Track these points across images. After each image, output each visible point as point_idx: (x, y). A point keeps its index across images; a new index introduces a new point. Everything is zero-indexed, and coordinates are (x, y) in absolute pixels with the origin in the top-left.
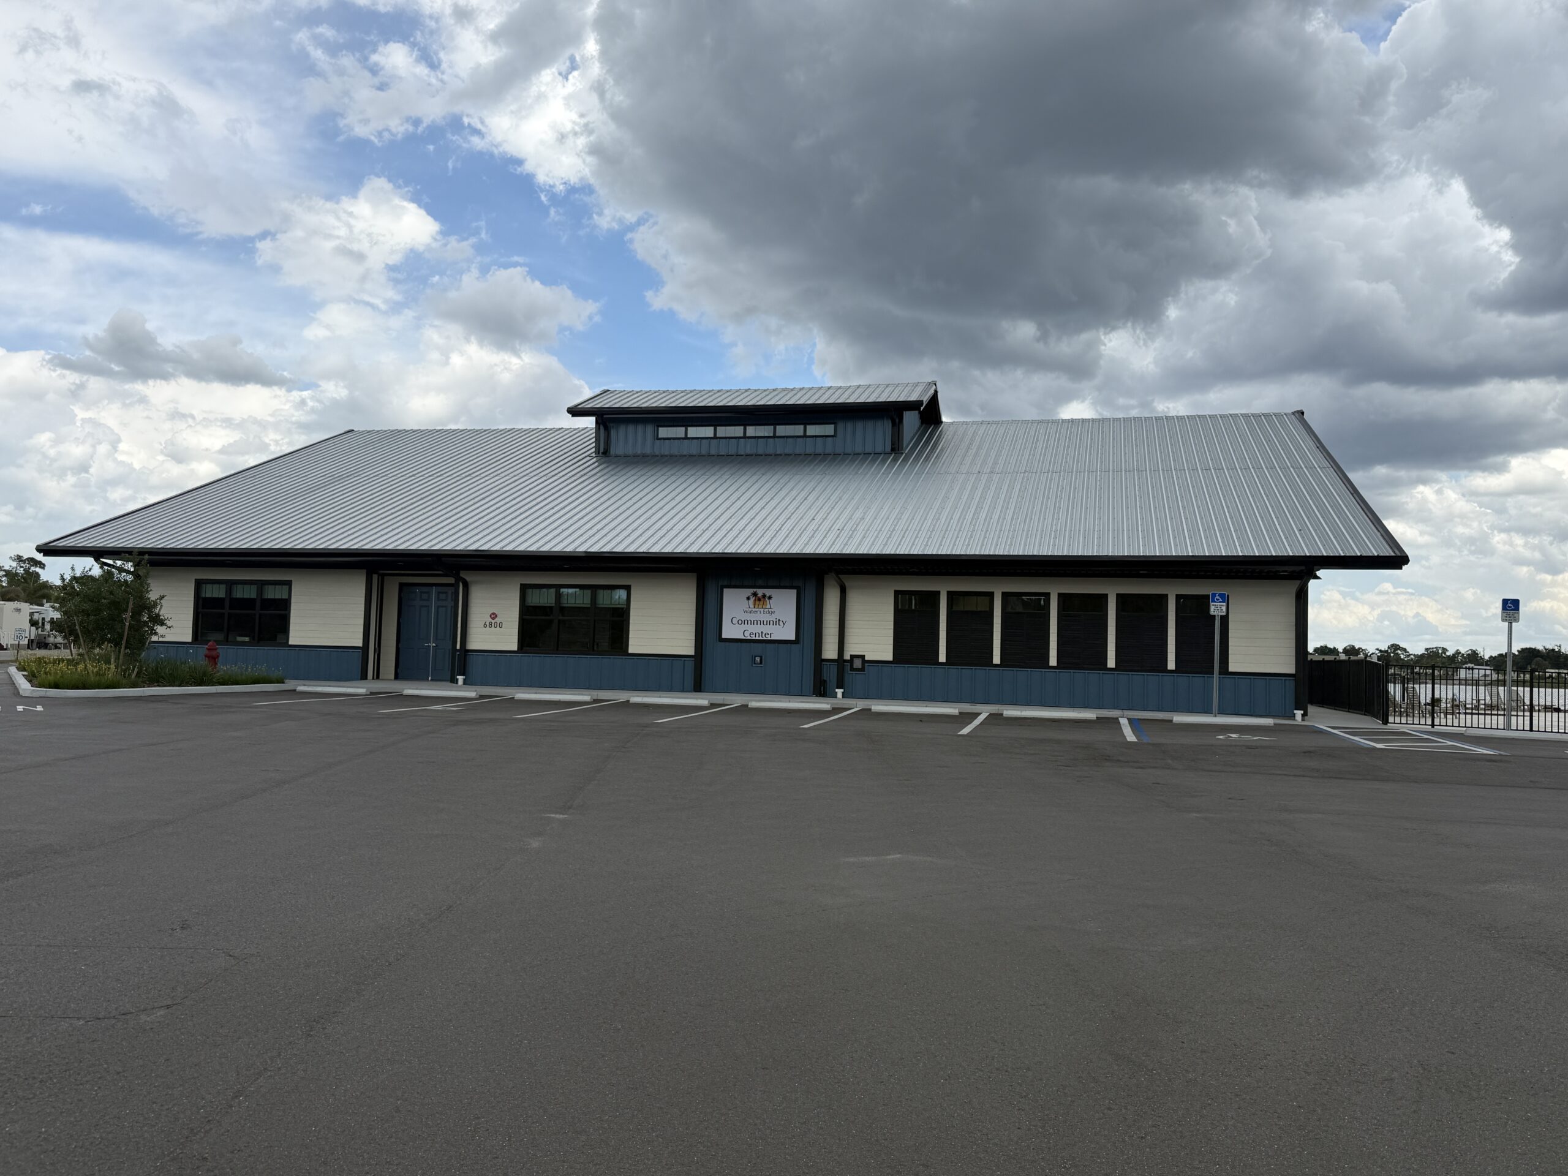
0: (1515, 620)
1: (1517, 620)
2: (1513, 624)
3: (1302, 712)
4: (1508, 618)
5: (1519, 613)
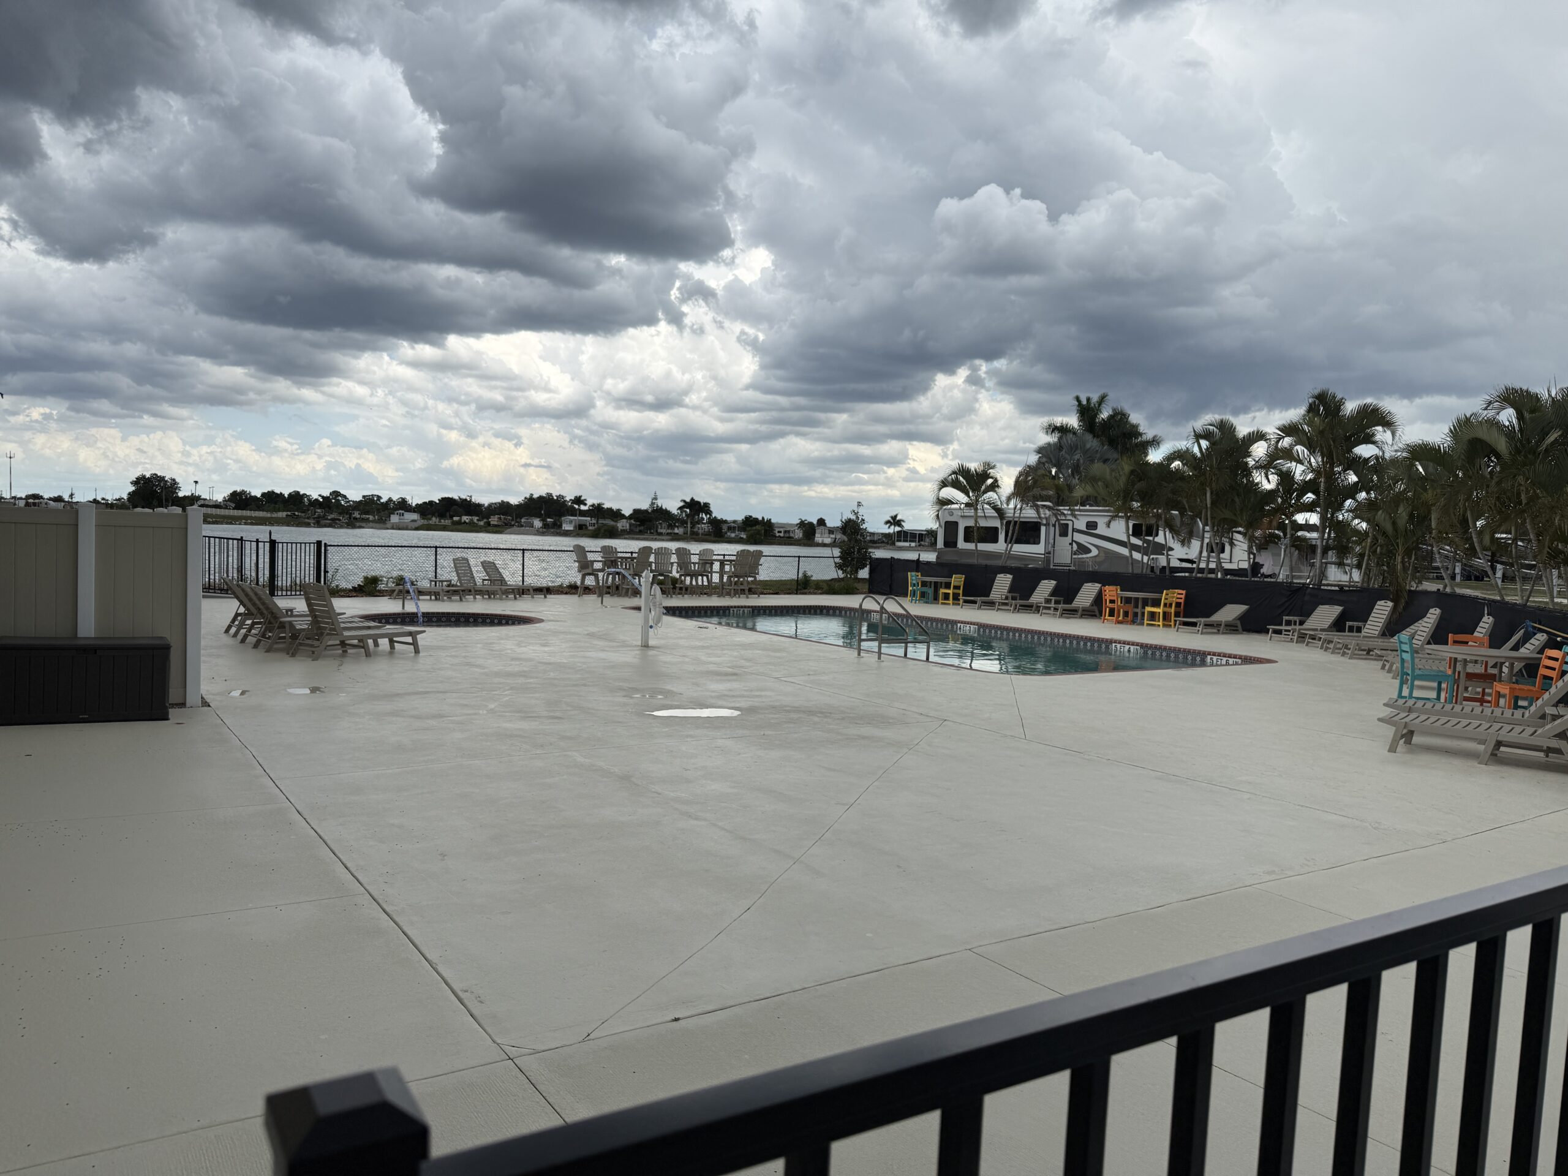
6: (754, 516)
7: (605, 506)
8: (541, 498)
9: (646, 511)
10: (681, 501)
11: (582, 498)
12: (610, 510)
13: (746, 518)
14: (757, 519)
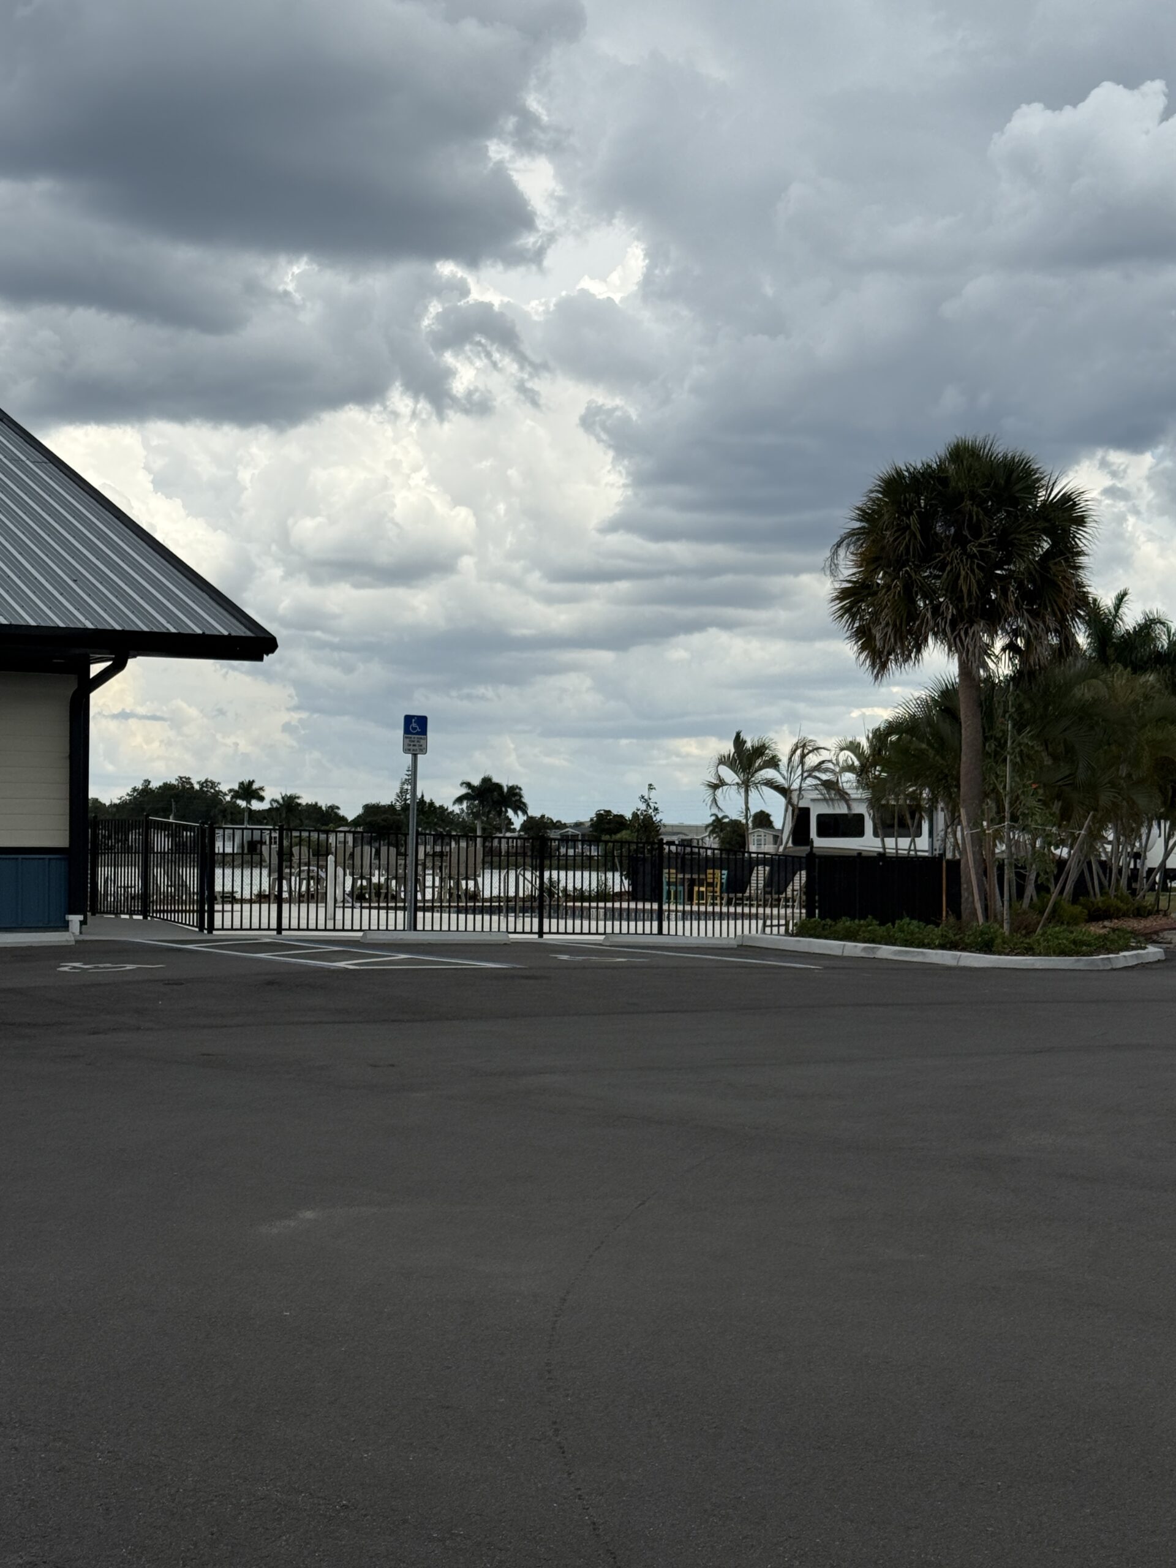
0: (421, 750)
1: (424, 751)
2: (419, 756)
3: (81, 917)
4: (411, 747)
5: (426, 739)
6: (615, 812)
7: (303, 801)
8: (166, 787)
9: (391, 807)
10: (462, 784)
11: (255, 786)
12: (315, 808)
13: (599, 815)
14: (622, 816)
